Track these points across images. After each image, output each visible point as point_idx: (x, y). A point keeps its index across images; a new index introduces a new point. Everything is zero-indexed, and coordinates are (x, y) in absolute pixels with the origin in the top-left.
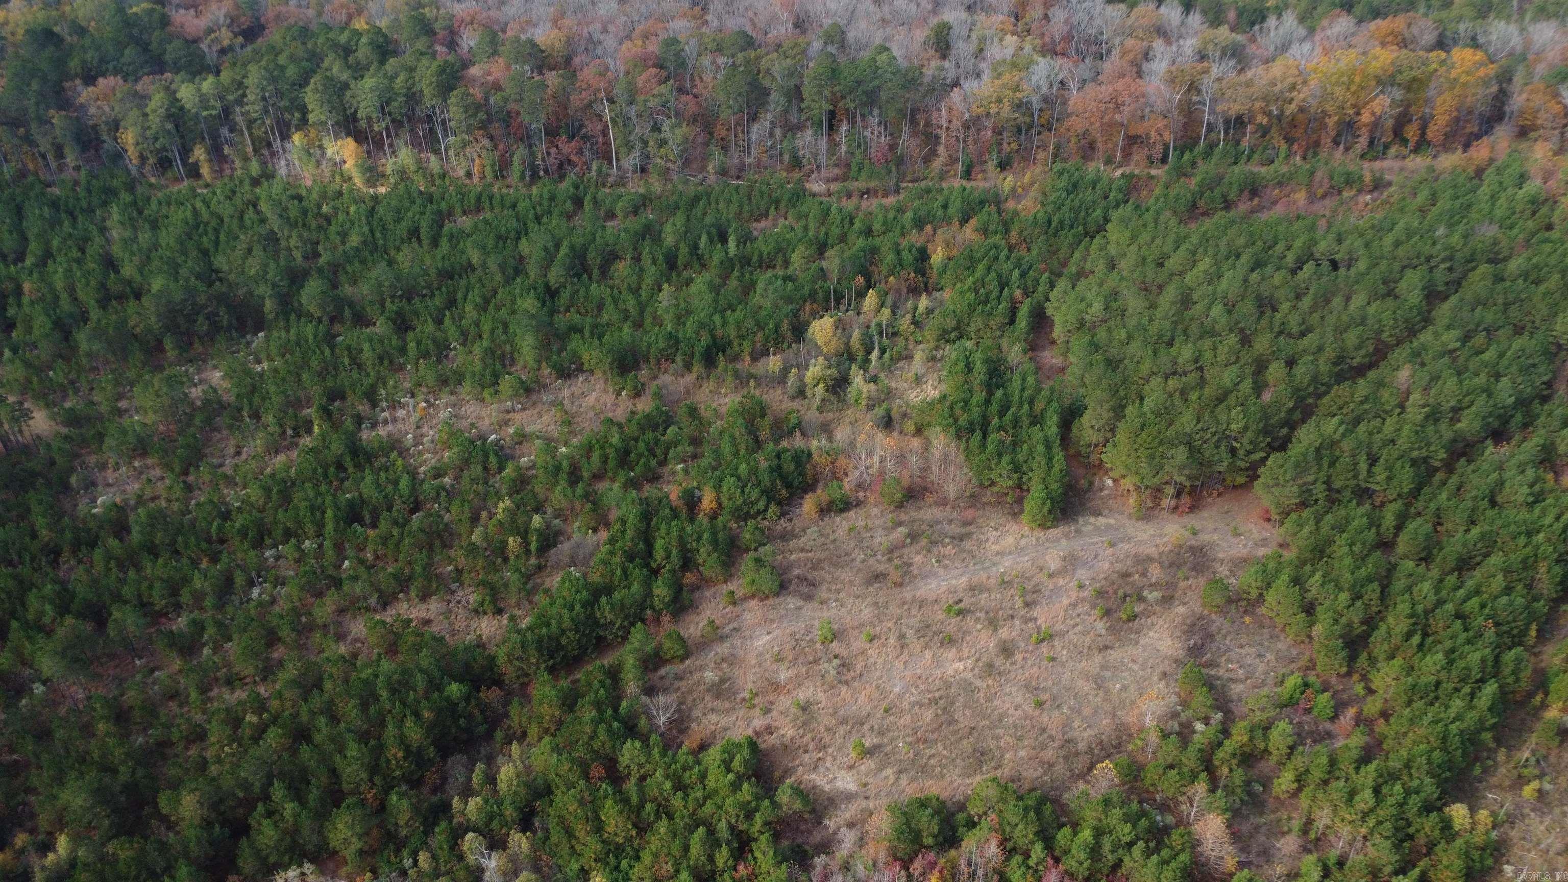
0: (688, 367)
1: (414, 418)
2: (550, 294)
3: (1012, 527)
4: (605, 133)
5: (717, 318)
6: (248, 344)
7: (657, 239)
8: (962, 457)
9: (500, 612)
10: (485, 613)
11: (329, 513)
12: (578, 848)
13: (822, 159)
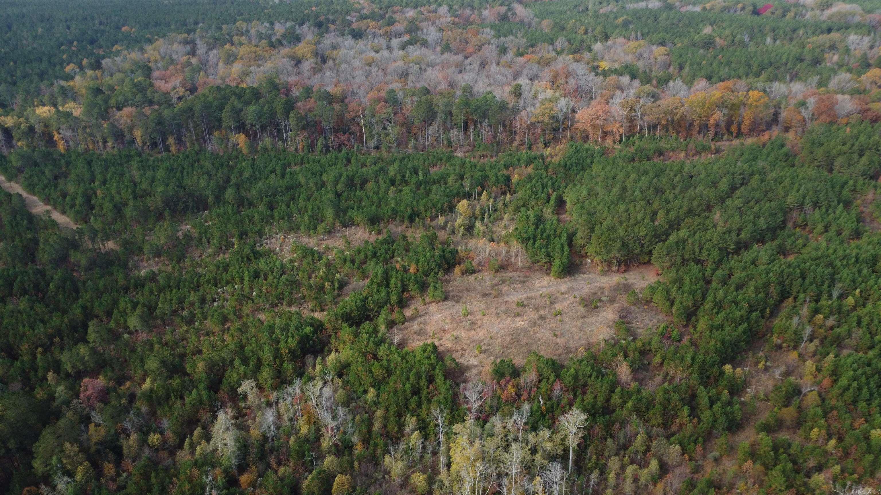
0: (402, 221)
1: (280, 241)
2: (338, 195)
3: (547, 278)
4: (361, 130)
5: (415, 203)
6: (201, 216)
7: (386, 173)
8: (524, 251)
9: (323, 310)
10: (316, 311)
11: (246, 274)
12: (363, 383)
13: (462, 143)
